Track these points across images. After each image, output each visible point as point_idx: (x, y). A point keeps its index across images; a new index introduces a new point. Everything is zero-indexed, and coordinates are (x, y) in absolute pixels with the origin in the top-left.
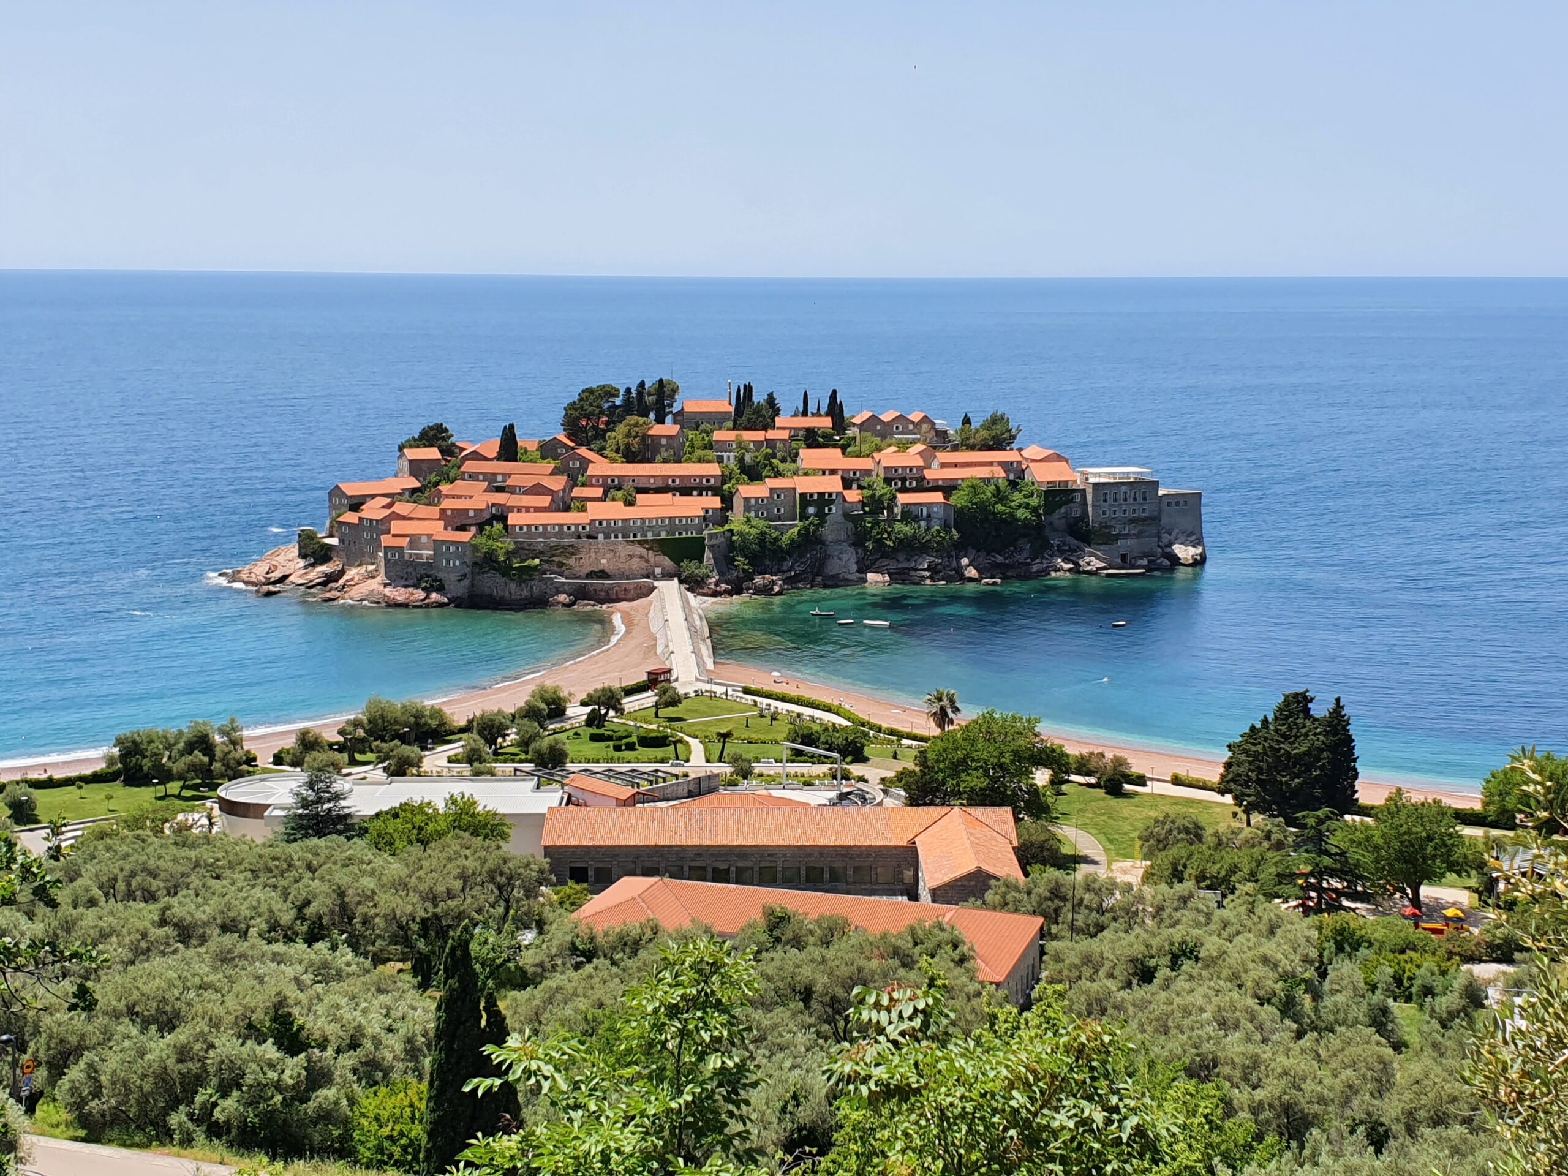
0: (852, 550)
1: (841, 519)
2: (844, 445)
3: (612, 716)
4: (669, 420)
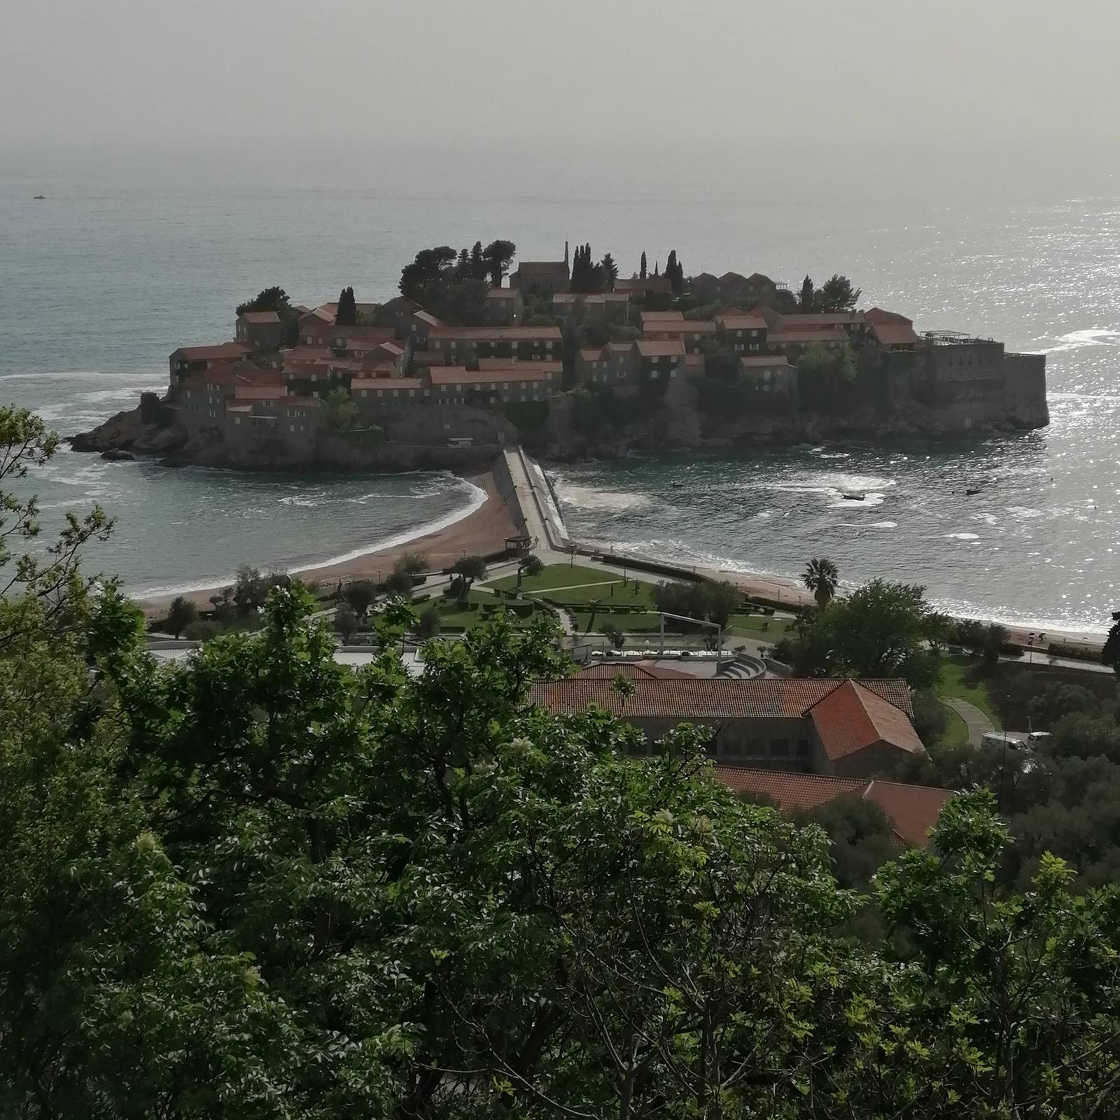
1: (683, 383)
2: (683, 307)
3: (476, 585)
4: (506, 282)
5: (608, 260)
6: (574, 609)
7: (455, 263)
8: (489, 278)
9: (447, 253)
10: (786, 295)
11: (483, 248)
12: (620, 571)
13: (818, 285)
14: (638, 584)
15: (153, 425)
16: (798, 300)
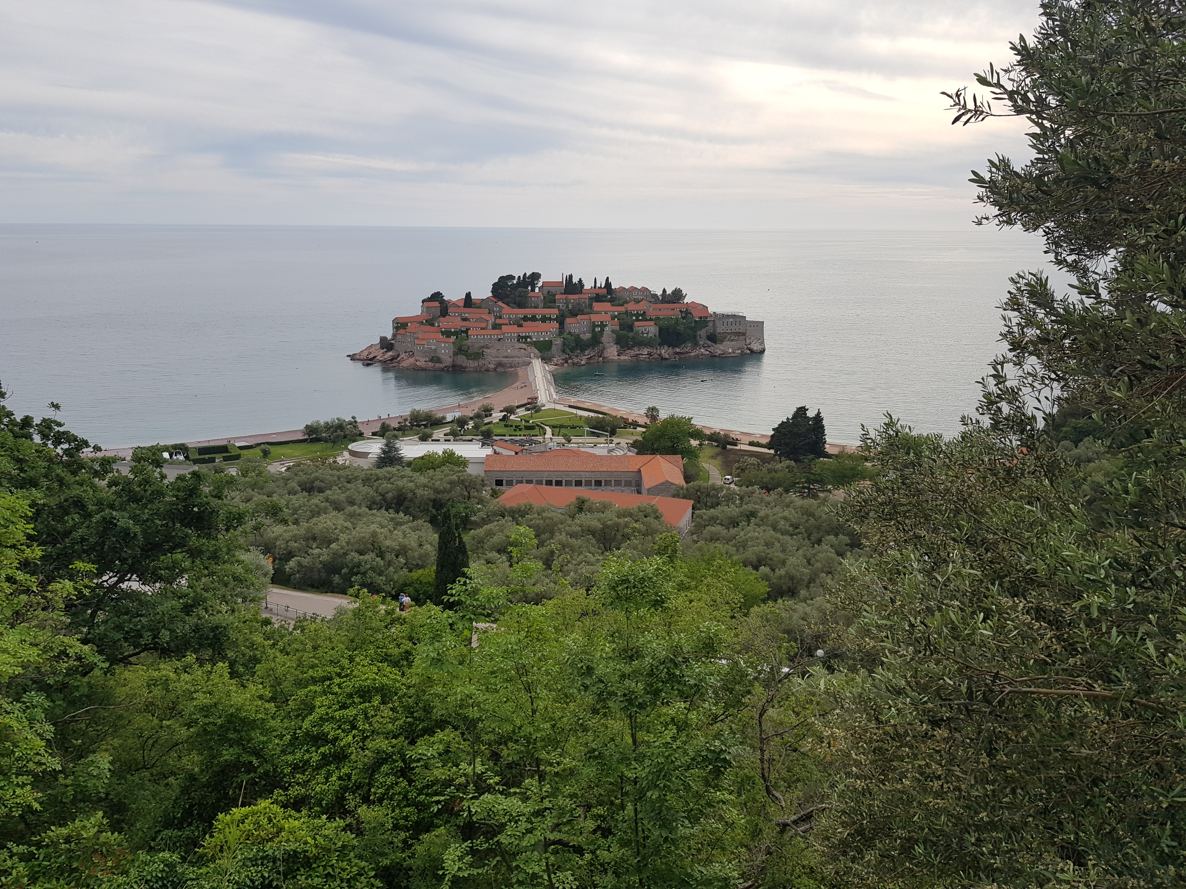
0: (615, 346)
1: (610, 333)
2: (612, 301)
3: (512, 417)
4: (537, 290)
5: (580, 280)
6: (553, 427)
7: (515, 282)
8: (530, 288)
9: (511, 277)
10: (655, 296)
11: (528, 275)
12: (574, 411)
13: (669, 292)
14: (581, 417)
15: (385, 350)
16: (660, 298)
